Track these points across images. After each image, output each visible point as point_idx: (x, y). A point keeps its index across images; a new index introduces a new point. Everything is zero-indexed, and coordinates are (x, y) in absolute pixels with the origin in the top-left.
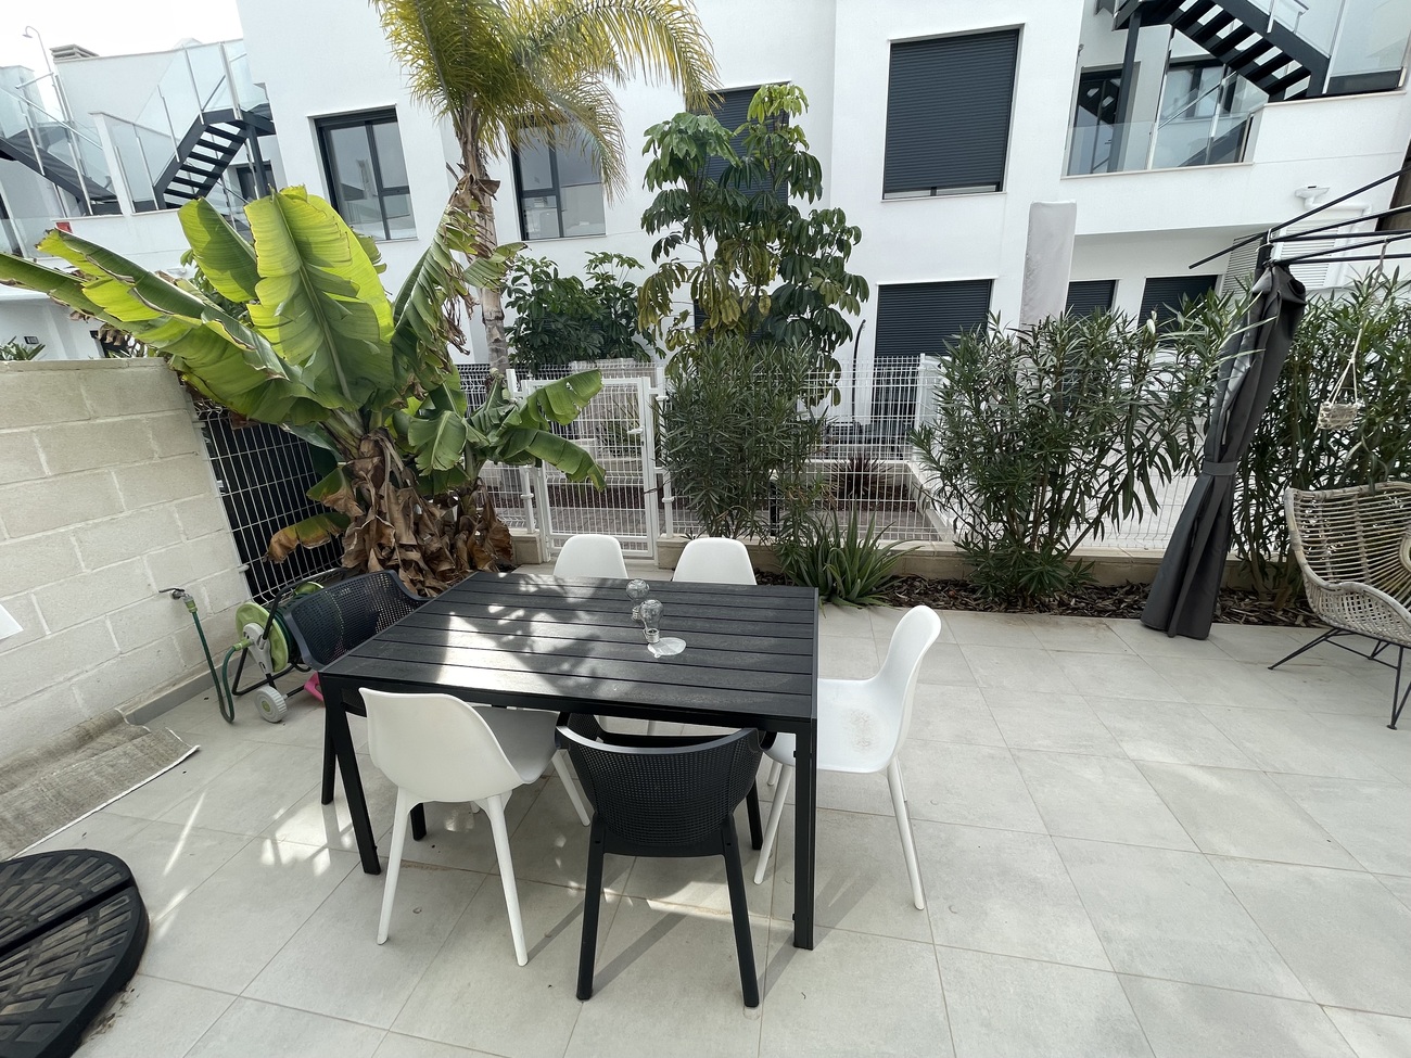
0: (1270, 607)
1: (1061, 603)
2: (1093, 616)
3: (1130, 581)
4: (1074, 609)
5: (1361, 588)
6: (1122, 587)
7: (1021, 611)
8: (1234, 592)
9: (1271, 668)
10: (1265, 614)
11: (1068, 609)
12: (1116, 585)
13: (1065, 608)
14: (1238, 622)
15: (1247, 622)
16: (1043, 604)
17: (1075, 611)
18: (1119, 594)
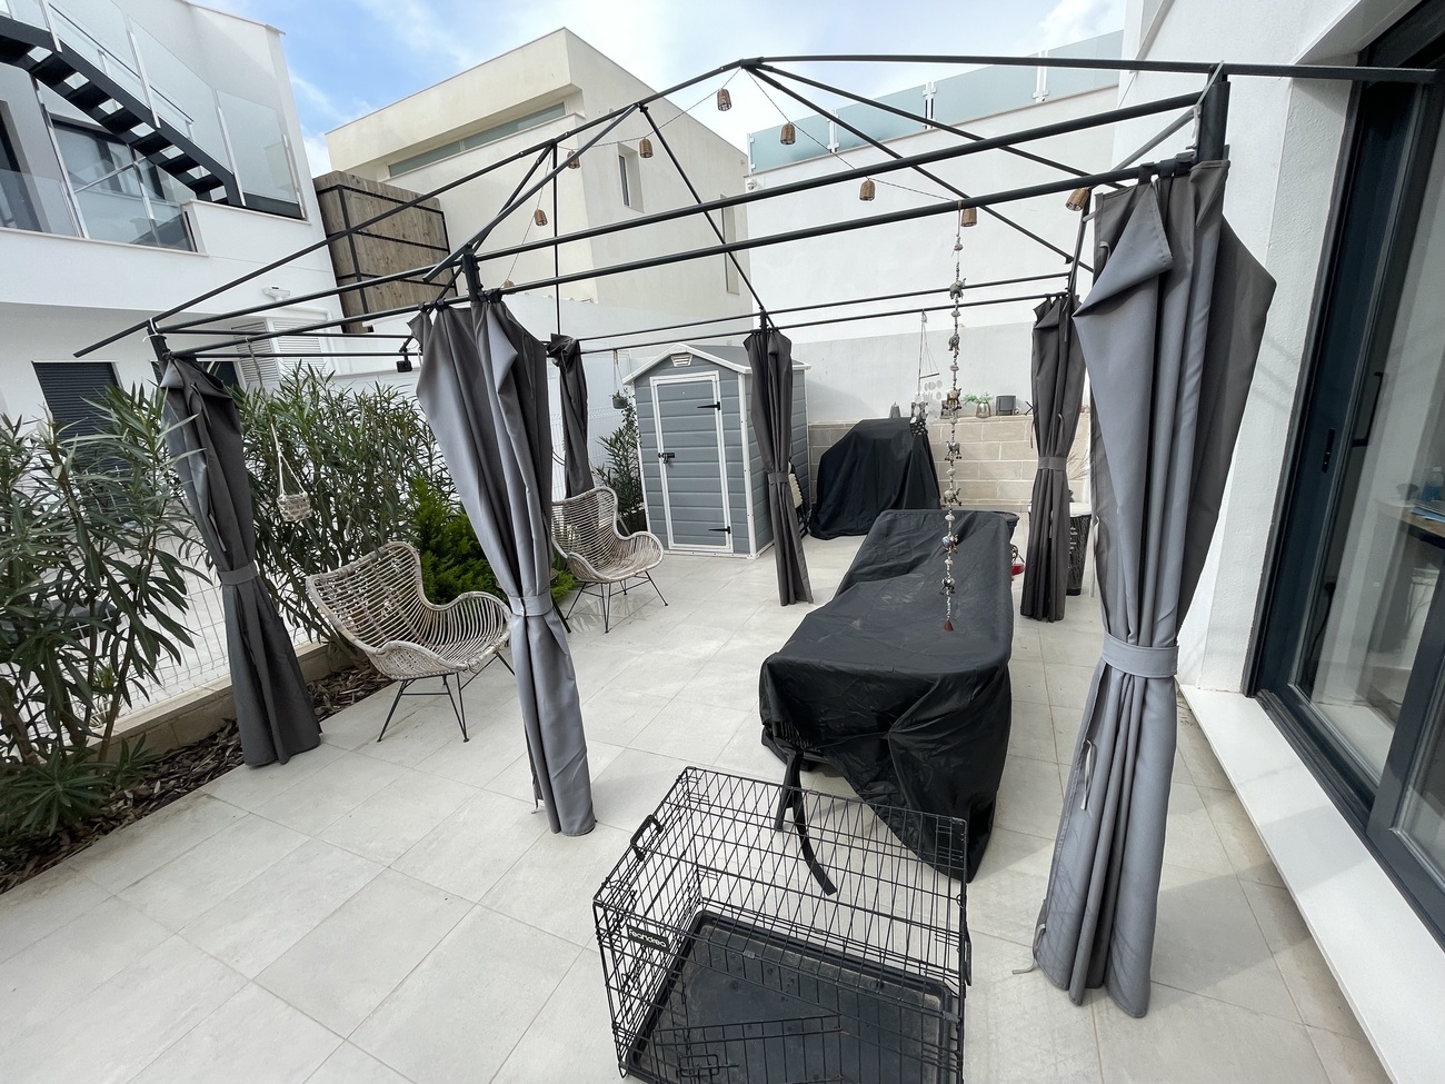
0: (370, 674)
1: (138, 801)
2: (190, 790)
3: (229, 717)
4: (161, 796)
5: (396, 645)
6: (222, 730)
7: (71, 852)
8: (338, 674)
9: (380, 740)
10: (369, 682)
11: (152, 801)
12: (215, 730)
13: (146, 804)
14: (350, 704)
15: (358, 699)
16: (107, 819)
17: (166, 798)
18: (221, 741)
